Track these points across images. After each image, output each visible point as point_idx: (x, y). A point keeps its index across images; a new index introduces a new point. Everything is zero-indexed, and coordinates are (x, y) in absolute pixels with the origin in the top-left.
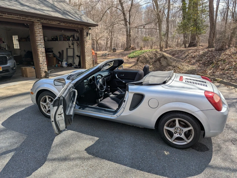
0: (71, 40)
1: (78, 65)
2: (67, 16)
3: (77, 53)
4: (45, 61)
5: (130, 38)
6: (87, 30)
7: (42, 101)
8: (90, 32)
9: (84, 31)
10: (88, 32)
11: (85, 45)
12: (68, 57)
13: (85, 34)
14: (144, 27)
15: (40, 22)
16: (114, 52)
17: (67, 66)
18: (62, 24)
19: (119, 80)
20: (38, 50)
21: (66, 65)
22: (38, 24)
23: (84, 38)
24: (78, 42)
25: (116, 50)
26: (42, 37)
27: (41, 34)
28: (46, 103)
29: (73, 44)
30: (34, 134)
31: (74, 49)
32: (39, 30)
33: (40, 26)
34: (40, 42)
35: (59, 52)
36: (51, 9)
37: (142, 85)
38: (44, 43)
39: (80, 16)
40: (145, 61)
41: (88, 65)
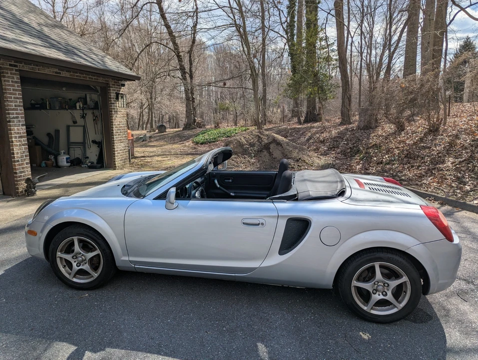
0: (78, 108)
1: (95, 162)
2: (75, 57)
3: (92, 135)
4: (26, 156)
5: (193, 104)
6: (117, 88)
7: (61, 251)
8: (122, 91)
9: (110, 90)
10: (120, 91)
11: (112, 120)
12: (69, 144)
13: (113, 95)
14: (225, 84)
15: (16, 68)
16: (160, 132)
17: (69, 164)
18: (64, 74)
19: (223, 191)
20: (10, 130)
21: (67, 162)
22: (11, 74)
23: (111, 103)
24: (97, 112)
25: (165, 128)
26: (20, 102)
27: (19, 94)
28: (72, 255)
29: (83, 117)
30: (57, 333)
31: (84, 127)
32: (14, 86)
33: (15, 76)
34: (15, 112)
35: (49, 135)
36: (38, 42)
37: (297, 200)
38: (25, 114)
39: (100, 57)
40: (241, 150)
41: (120, 161)
